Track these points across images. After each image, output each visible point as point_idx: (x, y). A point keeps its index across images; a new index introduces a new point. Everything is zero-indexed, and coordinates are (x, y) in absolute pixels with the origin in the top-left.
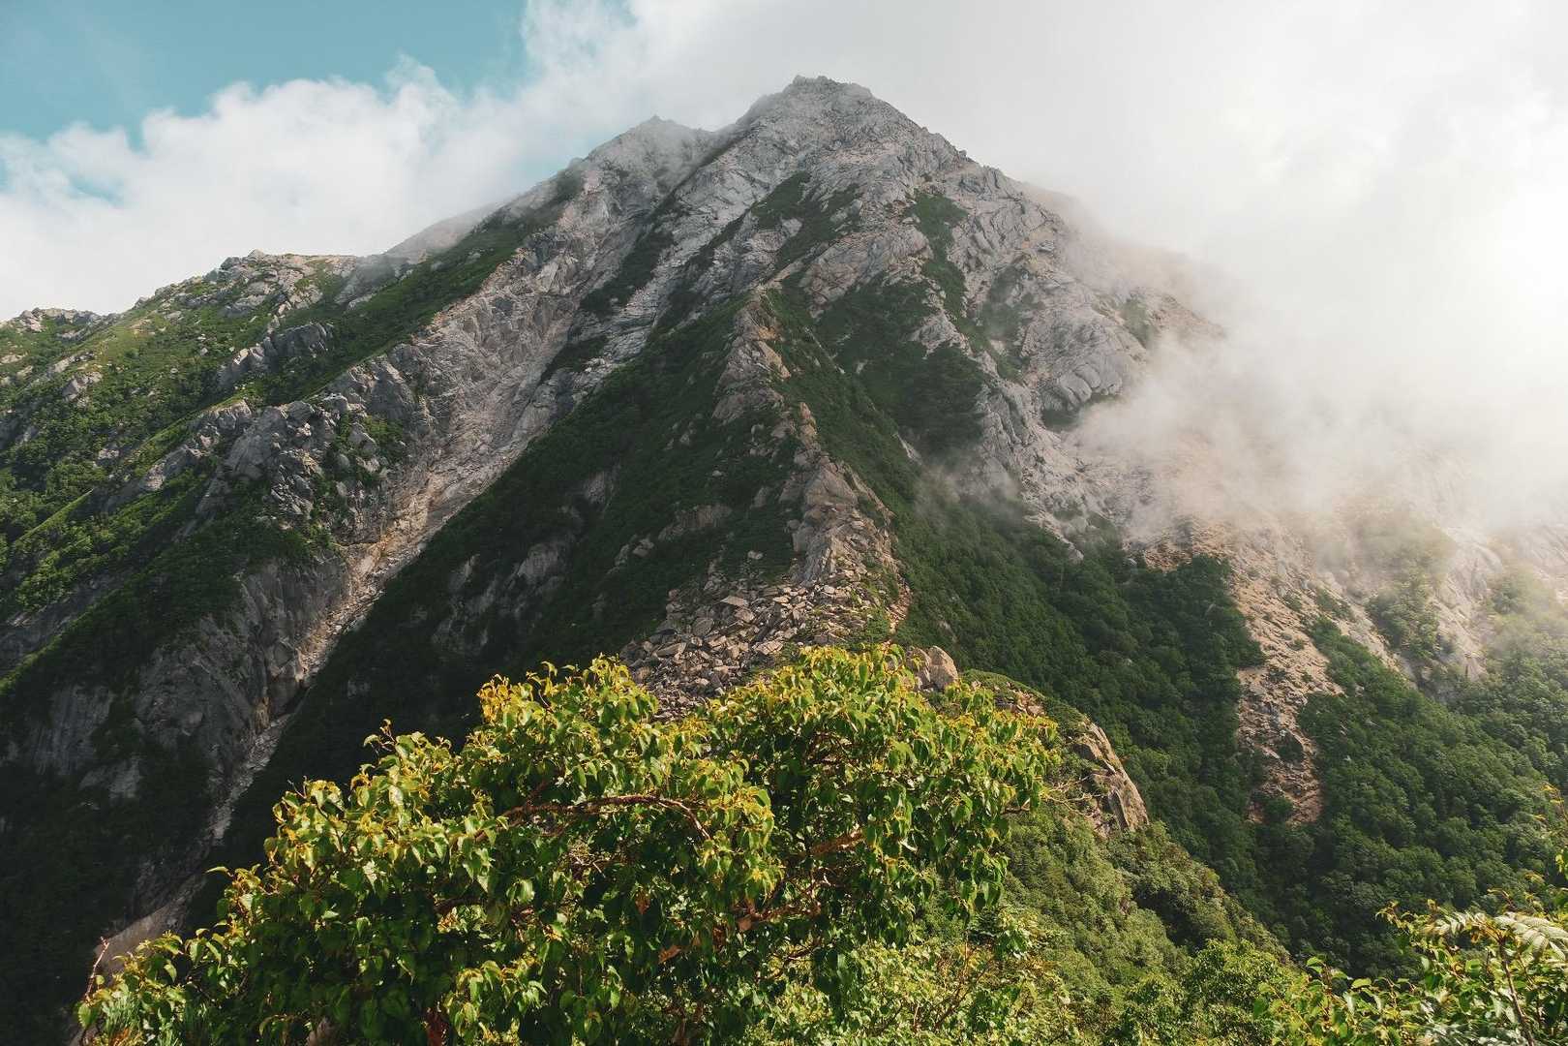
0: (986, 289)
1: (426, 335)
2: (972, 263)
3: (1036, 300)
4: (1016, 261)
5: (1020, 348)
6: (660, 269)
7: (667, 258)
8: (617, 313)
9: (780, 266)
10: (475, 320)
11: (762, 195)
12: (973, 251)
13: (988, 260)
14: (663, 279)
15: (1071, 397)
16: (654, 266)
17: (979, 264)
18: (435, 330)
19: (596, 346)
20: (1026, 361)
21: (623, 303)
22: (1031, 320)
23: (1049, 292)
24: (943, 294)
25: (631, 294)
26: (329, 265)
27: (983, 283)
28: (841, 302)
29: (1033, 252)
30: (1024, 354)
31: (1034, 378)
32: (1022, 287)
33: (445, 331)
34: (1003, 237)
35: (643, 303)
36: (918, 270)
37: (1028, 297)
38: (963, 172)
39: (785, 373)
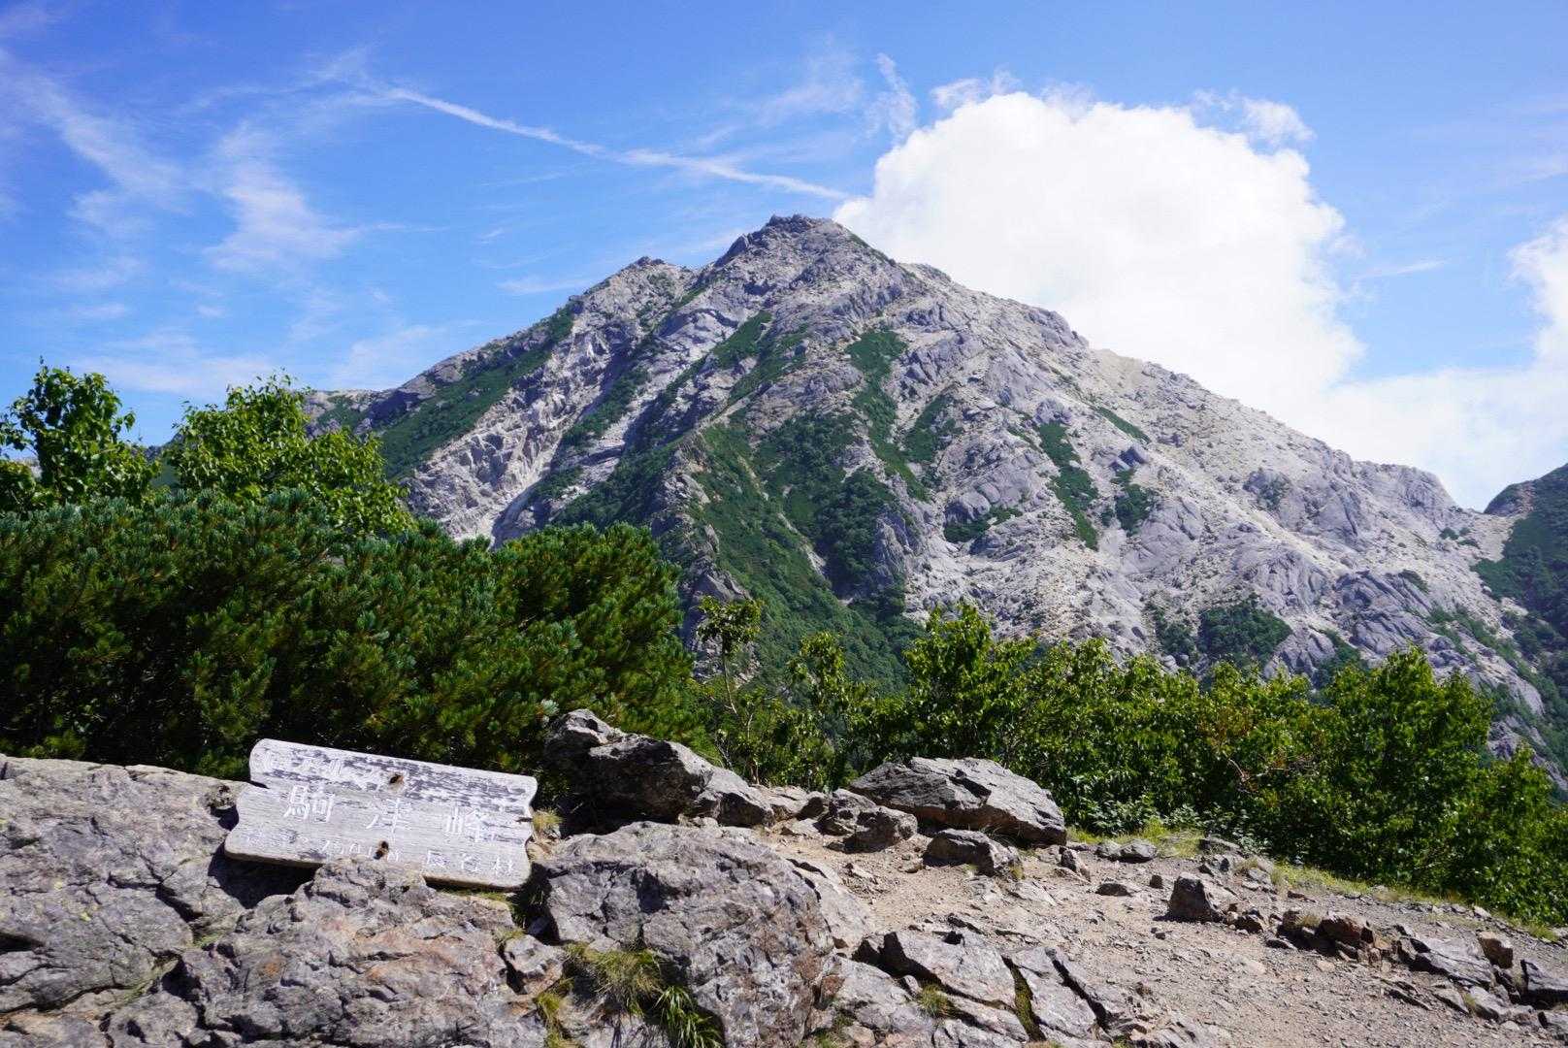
0: (916, 416)
1: (426, 469)
2: (906, 392)
3: (957, 425)
4: (946, 389)
5: (935, 469)
6: (635, 404)
7: (641, 393)
8: (592, 445)
9: (731, 402)
10: (469, 455)
11: (730, 332)
12: (909, 381)
13: (921, 389)
14: (637, 413)
15: (971, 513)
16: (627, 402)
17: (913, 392)
18: (434, 464)
19: (572, 475)
20: (938, 482)
21: (598, 436)
22: (949, 443)
23: (970, 418)
24: (870, 424)
25: (606, 428)
26: (350, 401)
27: (916, 410)
28: (775, 433)
29: (964, 381)
30: (938, 474)
31: (942, 495)
32: (946, 414)
33: (443, 465)
34: (939, 367)
35: (614, 436)
36: (849, 402)
37: (951, 423)
38: (914, 306)
39: (705, 499)
